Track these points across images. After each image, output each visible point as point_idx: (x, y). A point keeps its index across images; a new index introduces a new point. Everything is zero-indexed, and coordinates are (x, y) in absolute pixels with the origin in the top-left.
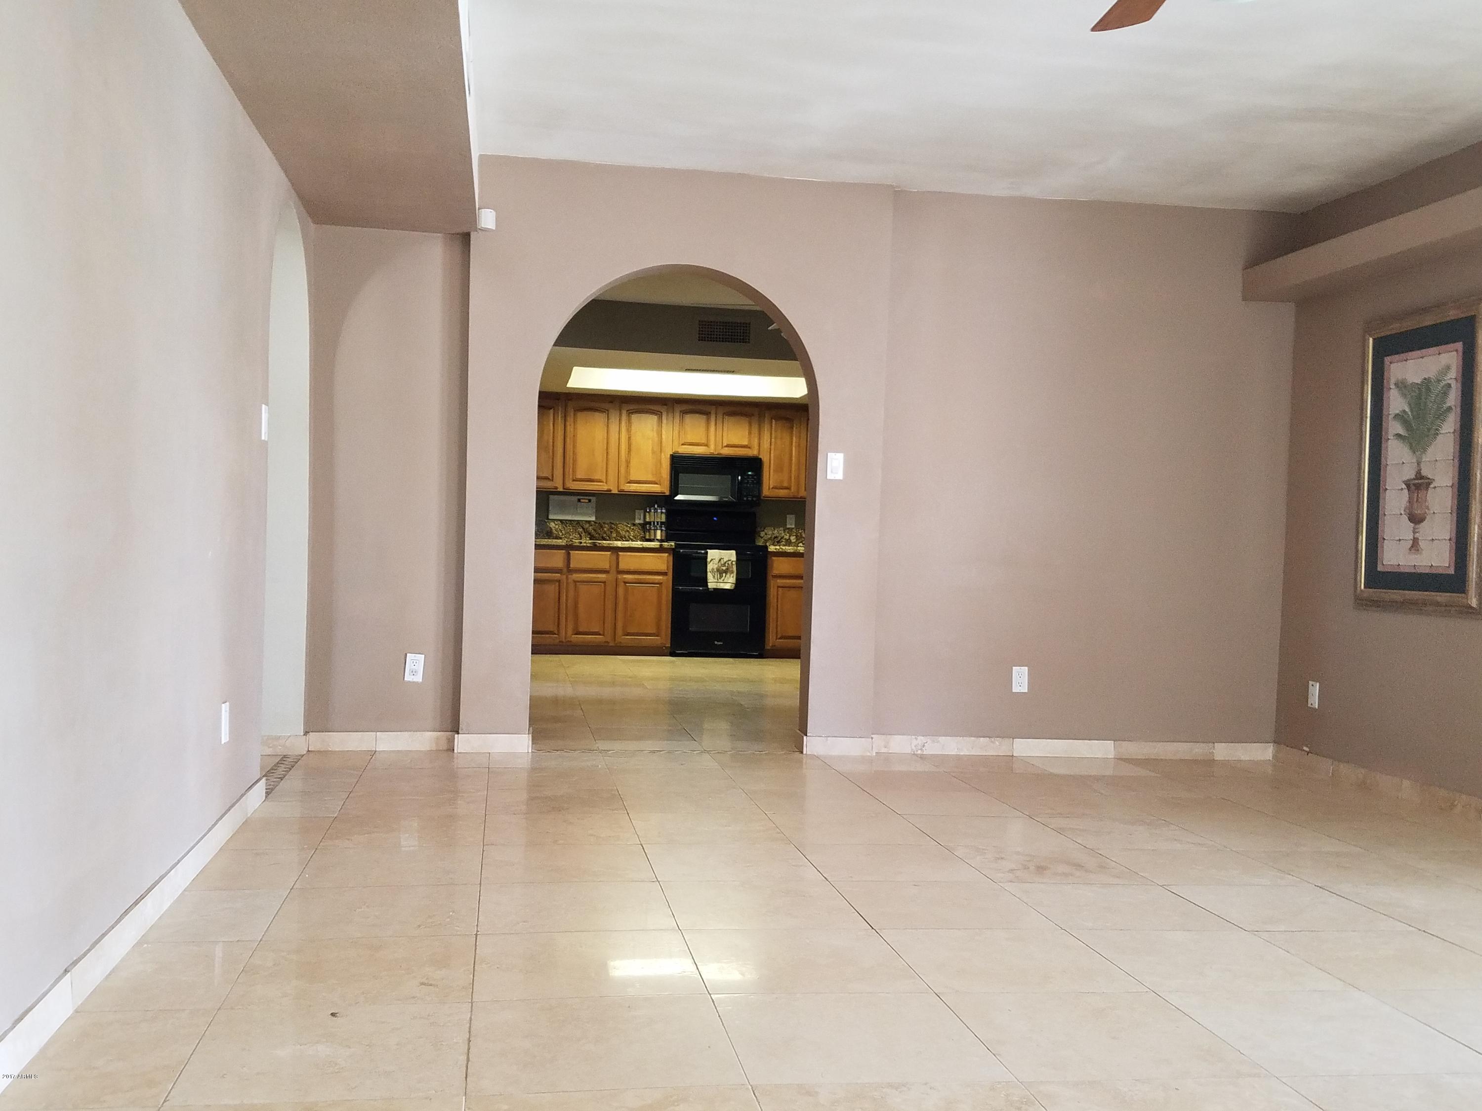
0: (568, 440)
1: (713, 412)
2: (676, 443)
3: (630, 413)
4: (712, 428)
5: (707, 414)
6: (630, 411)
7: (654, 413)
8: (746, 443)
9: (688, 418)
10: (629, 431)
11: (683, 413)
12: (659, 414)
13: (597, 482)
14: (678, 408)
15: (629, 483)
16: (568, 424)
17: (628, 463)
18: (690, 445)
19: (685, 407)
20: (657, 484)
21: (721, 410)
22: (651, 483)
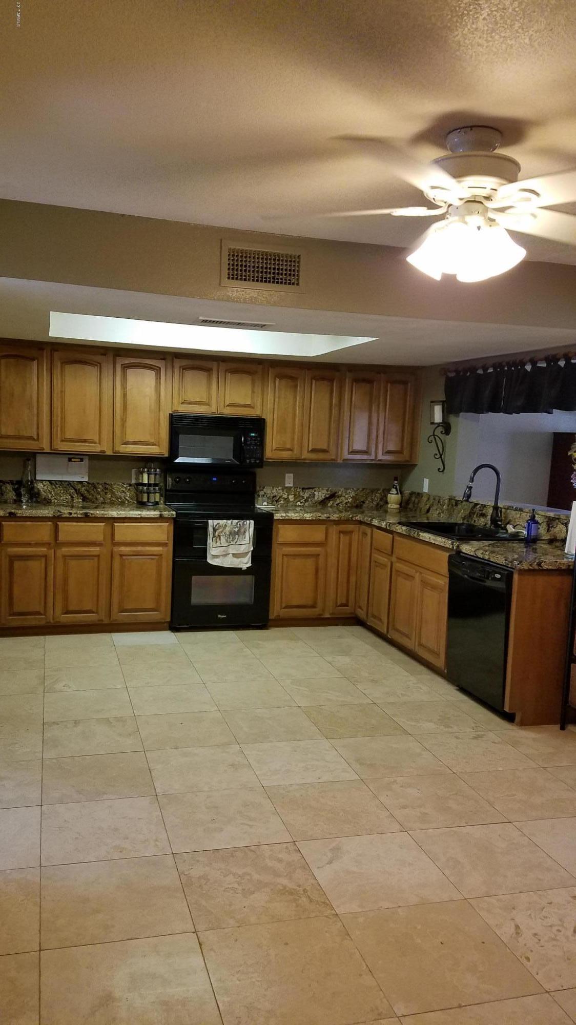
0: (55, 395)
1: (215, 368)
2: (176, 401)
3: (125, 367)
4: (214, 386)
5: (208, 370)
6: (125, 365)
7: (152, 368)
8: (248, 402)
9: (189, 374)
10: (124, 387)
11: (183, 369)
12: (157, 370)
13: (89, 442)
14: (178, 363)
15: (125, 444)
16: (55, 376)
17: (124, 421)
18: (190, 404)
19: (185, 362)
20: (155, 445)
21: (223, 366)
22: (150, 445)
